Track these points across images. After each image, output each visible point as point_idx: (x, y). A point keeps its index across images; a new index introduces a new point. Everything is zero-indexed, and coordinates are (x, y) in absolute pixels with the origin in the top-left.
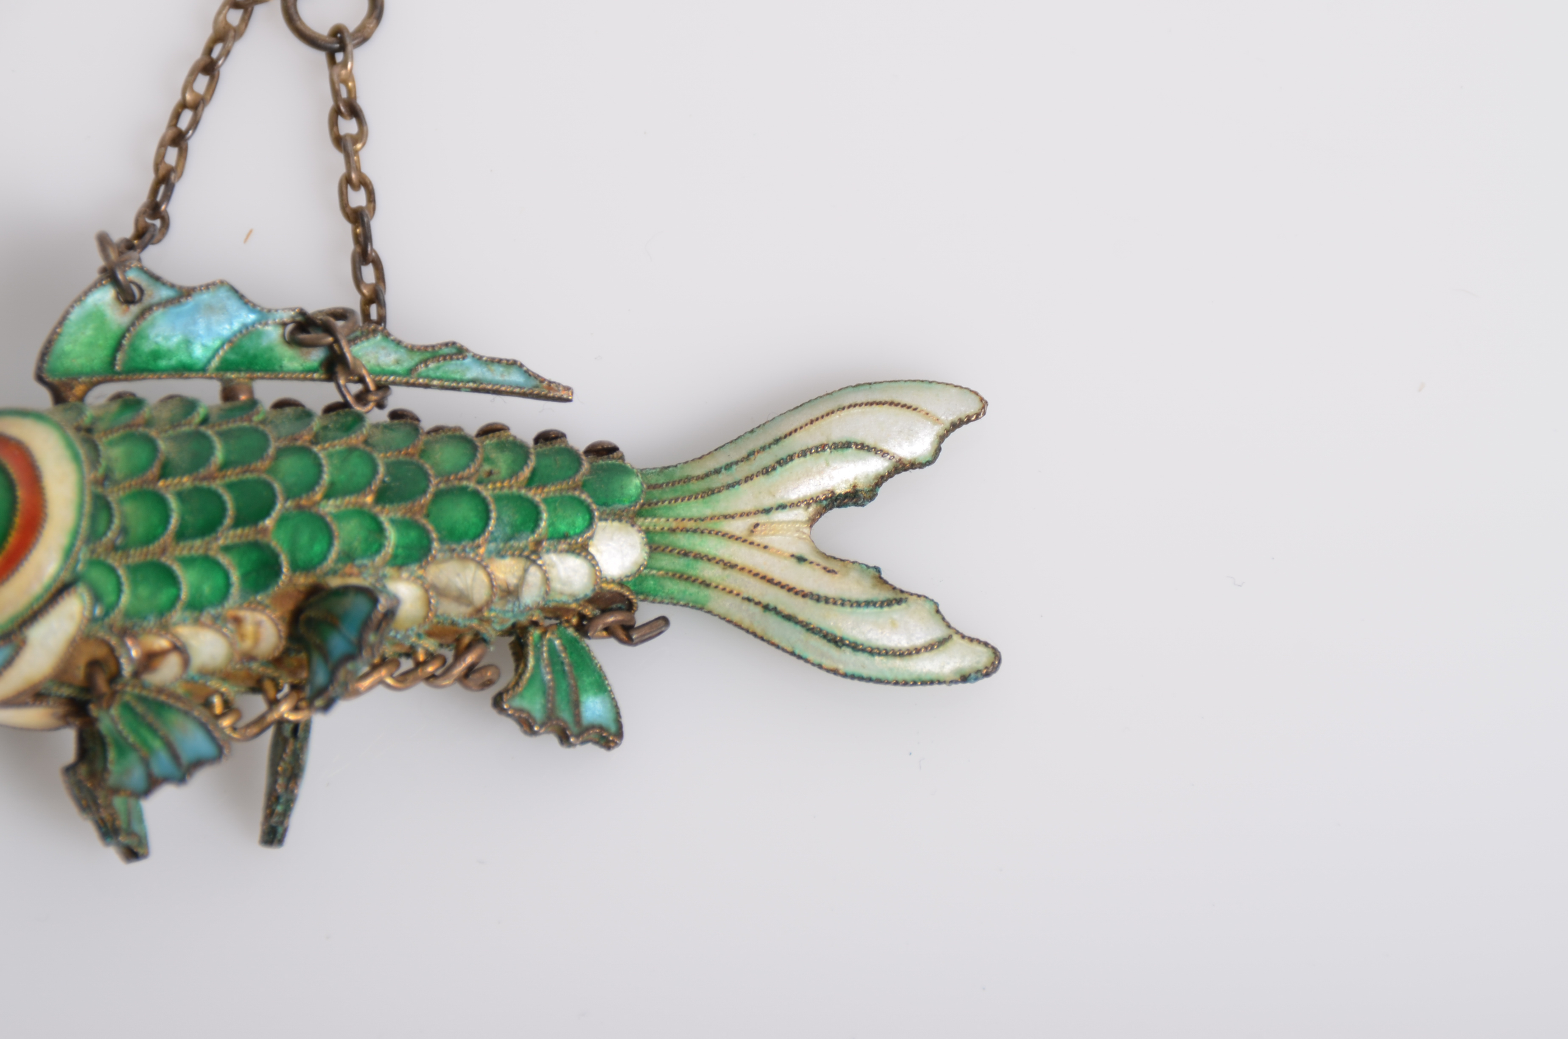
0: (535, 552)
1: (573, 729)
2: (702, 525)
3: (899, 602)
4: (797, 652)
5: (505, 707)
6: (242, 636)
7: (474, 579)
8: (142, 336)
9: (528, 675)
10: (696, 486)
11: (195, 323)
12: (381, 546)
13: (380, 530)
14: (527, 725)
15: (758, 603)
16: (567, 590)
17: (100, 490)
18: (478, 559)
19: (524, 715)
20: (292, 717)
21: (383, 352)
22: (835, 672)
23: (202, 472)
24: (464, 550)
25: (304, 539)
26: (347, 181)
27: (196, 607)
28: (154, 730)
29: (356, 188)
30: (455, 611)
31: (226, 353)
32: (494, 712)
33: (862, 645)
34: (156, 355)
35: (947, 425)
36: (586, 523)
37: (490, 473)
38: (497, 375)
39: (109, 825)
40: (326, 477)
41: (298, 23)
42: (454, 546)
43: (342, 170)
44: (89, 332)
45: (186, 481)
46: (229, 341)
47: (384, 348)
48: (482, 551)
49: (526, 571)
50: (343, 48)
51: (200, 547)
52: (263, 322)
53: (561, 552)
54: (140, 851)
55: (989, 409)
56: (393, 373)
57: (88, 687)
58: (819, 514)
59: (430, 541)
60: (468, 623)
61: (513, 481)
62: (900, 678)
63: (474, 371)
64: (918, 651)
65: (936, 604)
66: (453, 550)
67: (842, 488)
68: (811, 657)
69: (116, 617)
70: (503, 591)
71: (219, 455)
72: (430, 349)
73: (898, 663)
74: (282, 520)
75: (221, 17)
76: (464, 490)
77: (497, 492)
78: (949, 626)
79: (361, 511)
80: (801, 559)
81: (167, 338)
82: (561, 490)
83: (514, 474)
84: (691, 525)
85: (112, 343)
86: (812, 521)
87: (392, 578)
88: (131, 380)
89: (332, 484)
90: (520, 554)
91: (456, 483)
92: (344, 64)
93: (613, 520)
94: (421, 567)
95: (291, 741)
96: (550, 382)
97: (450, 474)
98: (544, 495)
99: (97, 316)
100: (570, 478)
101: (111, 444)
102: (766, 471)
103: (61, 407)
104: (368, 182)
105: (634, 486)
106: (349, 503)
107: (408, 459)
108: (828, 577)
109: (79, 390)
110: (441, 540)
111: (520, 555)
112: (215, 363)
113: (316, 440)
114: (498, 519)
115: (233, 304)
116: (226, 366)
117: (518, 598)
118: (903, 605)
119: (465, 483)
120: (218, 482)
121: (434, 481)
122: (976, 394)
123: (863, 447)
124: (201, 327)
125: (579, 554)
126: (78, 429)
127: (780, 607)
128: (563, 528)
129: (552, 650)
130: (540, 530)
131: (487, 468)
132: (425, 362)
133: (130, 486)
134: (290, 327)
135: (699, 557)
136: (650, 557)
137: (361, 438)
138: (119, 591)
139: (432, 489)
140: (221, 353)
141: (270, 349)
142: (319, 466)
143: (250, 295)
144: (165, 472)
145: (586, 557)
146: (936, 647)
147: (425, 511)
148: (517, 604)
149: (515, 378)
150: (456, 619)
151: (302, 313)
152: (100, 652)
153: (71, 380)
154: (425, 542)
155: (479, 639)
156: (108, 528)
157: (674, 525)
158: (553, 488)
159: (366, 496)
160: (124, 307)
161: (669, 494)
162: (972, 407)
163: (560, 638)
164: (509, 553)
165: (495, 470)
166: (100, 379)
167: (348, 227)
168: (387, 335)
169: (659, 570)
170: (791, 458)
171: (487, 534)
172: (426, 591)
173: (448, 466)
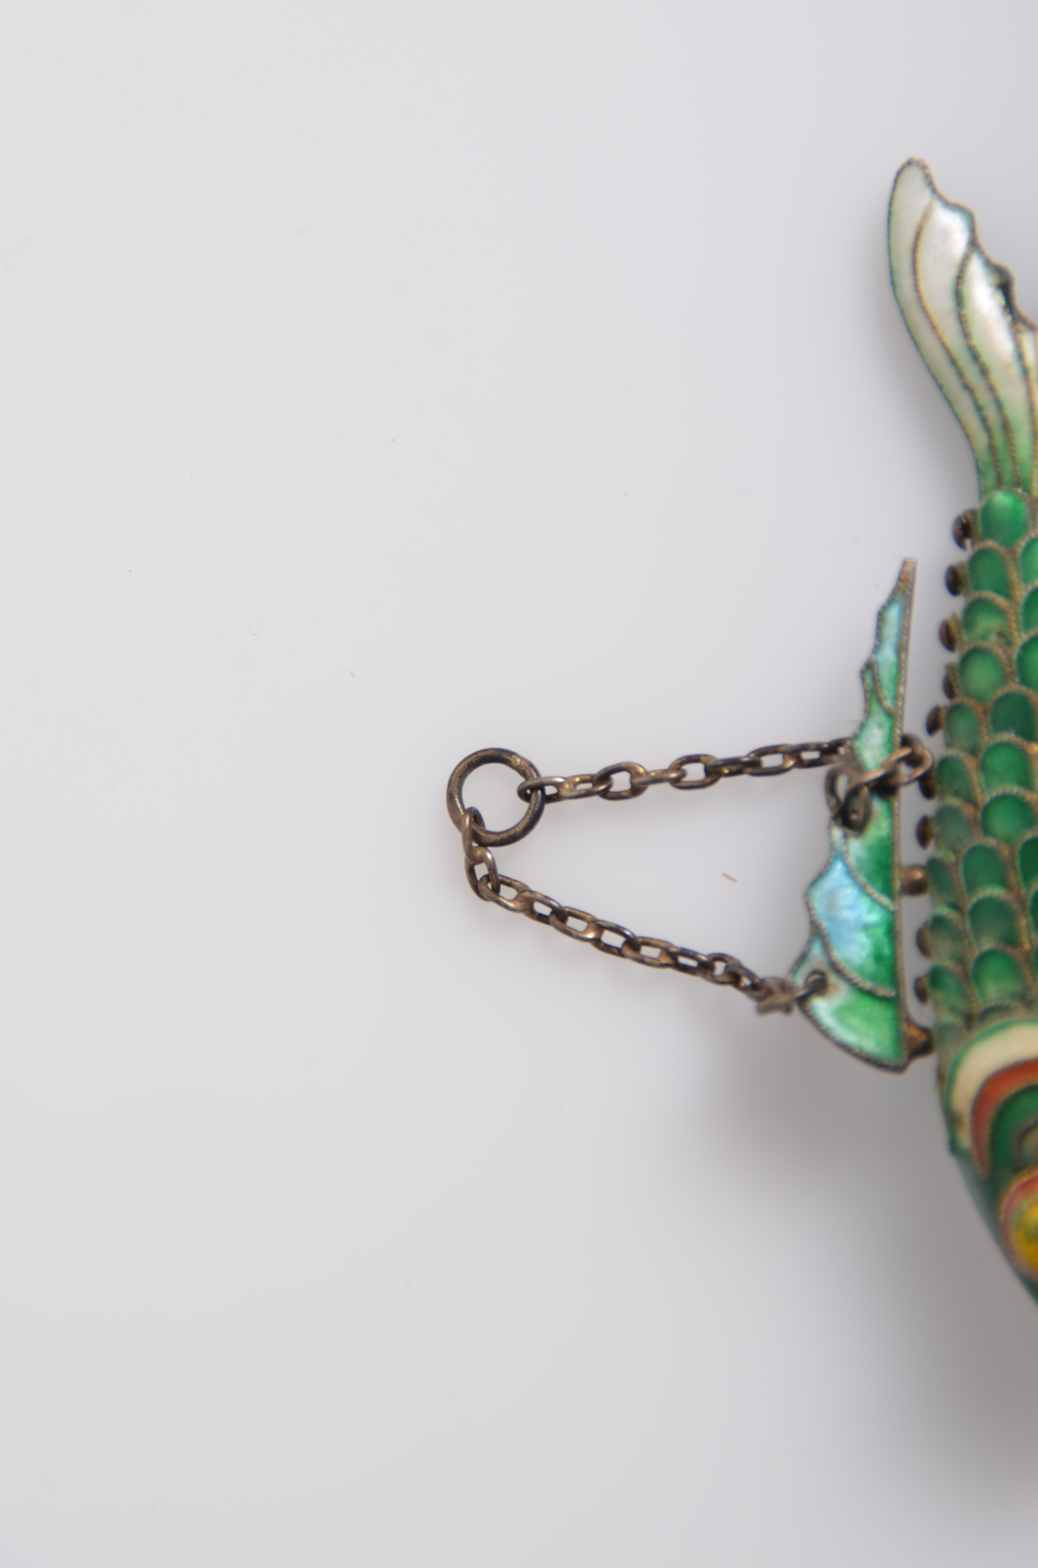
10: (999, 440)
23: (1015, 906)
26: (677, 783)
29: (684, 774)
34: (878, 957)
38: (891, 630)
41: (518, 829)
43: (666, 786)
46: (863, 889)
50: (541, 787)
55: (916, 155)
63: (888, 654)
67: (1000, 299)
71: (996, 892)
75: (511, 905)
91: (1014, 666)
92: (557, 785)
99: (840, 1013)
102: (984, 372)
104: (679, 761)
105: (1002, 499)
109: (914, 1032)
112: (885, 900)
113: (970, 800)
115: (827, 884)
116: (888, 890)
120: (1023, 891)
122: (899, 173)
123: (960, 277)
124: (848, 915)
132: (880, 701)
140: (876, 895)
141: (870, 849)
142: (1003, 798)
144: (1011, 940)
149: (894, 613)
161: (1007, 467)
167: (723, 781)
168: (855, 737)
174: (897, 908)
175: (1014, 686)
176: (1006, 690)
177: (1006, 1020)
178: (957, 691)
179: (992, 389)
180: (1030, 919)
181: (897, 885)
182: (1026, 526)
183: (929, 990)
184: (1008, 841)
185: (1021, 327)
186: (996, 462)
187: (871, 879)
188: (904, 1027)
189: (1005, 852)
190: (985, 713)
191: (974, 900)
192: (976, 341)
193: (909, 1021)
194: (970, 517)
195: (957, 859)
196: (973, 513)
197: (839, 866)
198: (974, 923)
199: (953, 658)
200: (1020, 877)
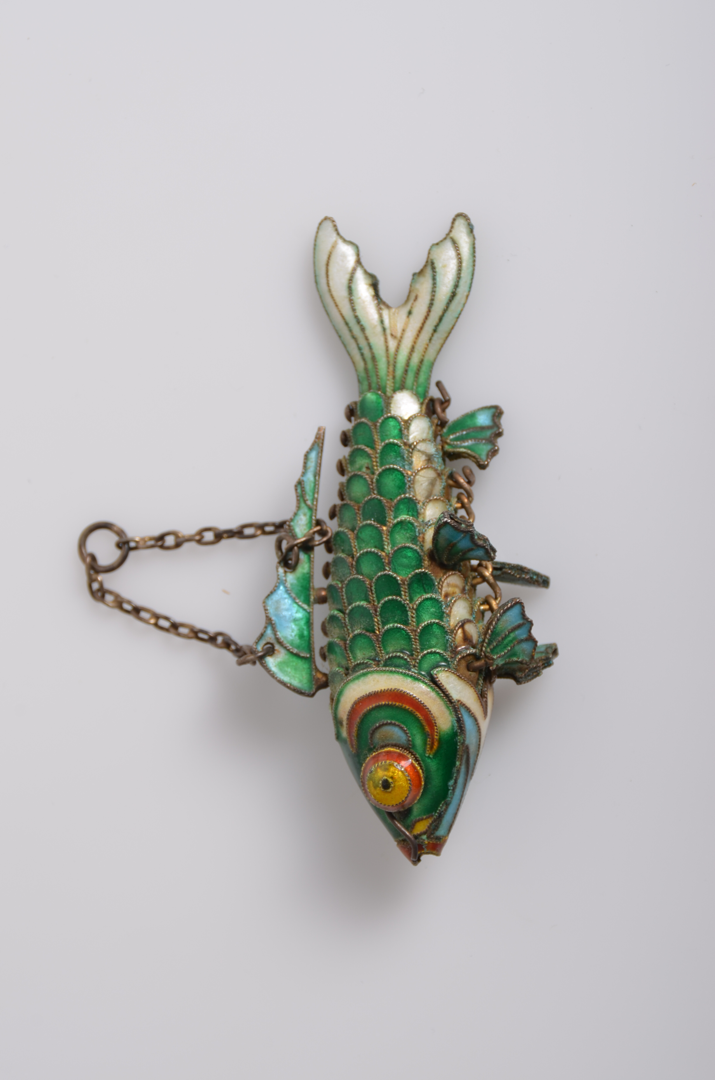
0: (410, 446)
1: (495, 430)
2: (392, 362)
3: (433, 263)
4: (457, 316)
5: (486, 463)
6: (454, 593)
7: (424, 477)
8: (292, 644)
9: (469, 452)
10: (370, 366)
11: (285, 616)
12: (409, 522)
13: (401, 522)
14: (494, 452)
15: (432, 335)
16: (426, 431)
18: (414, 474)
19: (490, 454)
20: (491, 570)
21: (300, 522)
22: (467, 296)
24: (409, 481)
25: (405, 561)
26: (200, 542)
27: (441, 615)
28: (506, 636)
29: (202, 537)
30: (439, 487)
31: (300, 601)
32: (488, 469)
33: (455, 282)
34: (301, 636)
35: (338, 237)
36: (394, 420)
37: (368, 468)
38: (312, 464)
39: (544, 662)
42: (407, 486)
43: (193, 544)
44: (289, 670)
46: (294, 600)
47: (298, 522)
48: (409, 473)
49: (419, 451)
50: (127, 542)
51: (412, 613)
52: (284, 582)
53: (408, 433)
54: (554, 648)
56: (311, 517)
57: (479, 670)
58: (384, 303)
59: (406, 498)
60: (444, 481)
61: (373, 456)
62: (472, 264)
63: (310, 476)
64: (459, 254)
66: (410, 487)
67: (372, 292)
68: (459, 309)
69: (447, 655)
70: (428, 463)
72: (299, 498)
73: (464, 265)
76: (377, 480)
77: (378, 464)
78: (445, 239)
79: (391, 533)
80: (410, 313)
82: (377, 432)
83: (369, 456)
84: (391, 368)
85: (294, 659)
87: (424, 518)
88: (314, 649)
91: (374, 485)
92: (137, 542)
93: (390, 407)
94: (419, 503)
95: (504, 570)
96: (316, 438)
97: (369, 487)
98: (379, 441)
99: (281, 665)
100: (370, 428)
102: (363, 329)
105: (371, 396)
106: (386, 538)
107: (361, 509)
108: (420, 300)
109: (319, 676)
110: (405, 493)
111: (412, 453)
112: (305, 606)
115: (275, 597)
116: (307, 601)
117: (432, 455)
118: (435, 261)
119: (374, 480)
121: (374, 496)
122: (320, 224)
123: (351, 279)
124: (285, 613)
125: (410, 424)
127: (435, 323)
128: (396, 432)
129: (456, 439)
130: (399, 442)
131: (364, 470)
132: (305, 501)
133: (379, 647)
134: (287, 570)
135: (408, 364)
136: (407, 389)
137: (350, 532)
138: (435, 653)
139: (379, 497)
141: (298, 579)
143: (271, 589)
145: (411, 421)
146: (457, 245)
147: (389, 500)
148: (435, 456)
149: (313, 455)
150: (442, 487)
151: (280, 563)
152: (463, 664)
153: (313, 679)
154: (406, 500)
155: (451, 476)
156: (402, 658)
157: (391, 377)
158: (376, 436)
159: (383, 530)
160: (276, 652)
161: (374, 379)
162: (328, 225)
163: (449, 435)
164: (410, 458)
165: (366, 465)
166: (314, 665)
168: (292, 520)
169: (413, 385)
170: (356, 317)
171: (401, 469)
172: (430, 500)
173: (364, 489)
174: (311, 610)
179: (367, 339)
181: (312, 598)
183: (327, 654)
185: (382, 307)
186: (368, 377)
192: (359, 313)
193: (317, 670)
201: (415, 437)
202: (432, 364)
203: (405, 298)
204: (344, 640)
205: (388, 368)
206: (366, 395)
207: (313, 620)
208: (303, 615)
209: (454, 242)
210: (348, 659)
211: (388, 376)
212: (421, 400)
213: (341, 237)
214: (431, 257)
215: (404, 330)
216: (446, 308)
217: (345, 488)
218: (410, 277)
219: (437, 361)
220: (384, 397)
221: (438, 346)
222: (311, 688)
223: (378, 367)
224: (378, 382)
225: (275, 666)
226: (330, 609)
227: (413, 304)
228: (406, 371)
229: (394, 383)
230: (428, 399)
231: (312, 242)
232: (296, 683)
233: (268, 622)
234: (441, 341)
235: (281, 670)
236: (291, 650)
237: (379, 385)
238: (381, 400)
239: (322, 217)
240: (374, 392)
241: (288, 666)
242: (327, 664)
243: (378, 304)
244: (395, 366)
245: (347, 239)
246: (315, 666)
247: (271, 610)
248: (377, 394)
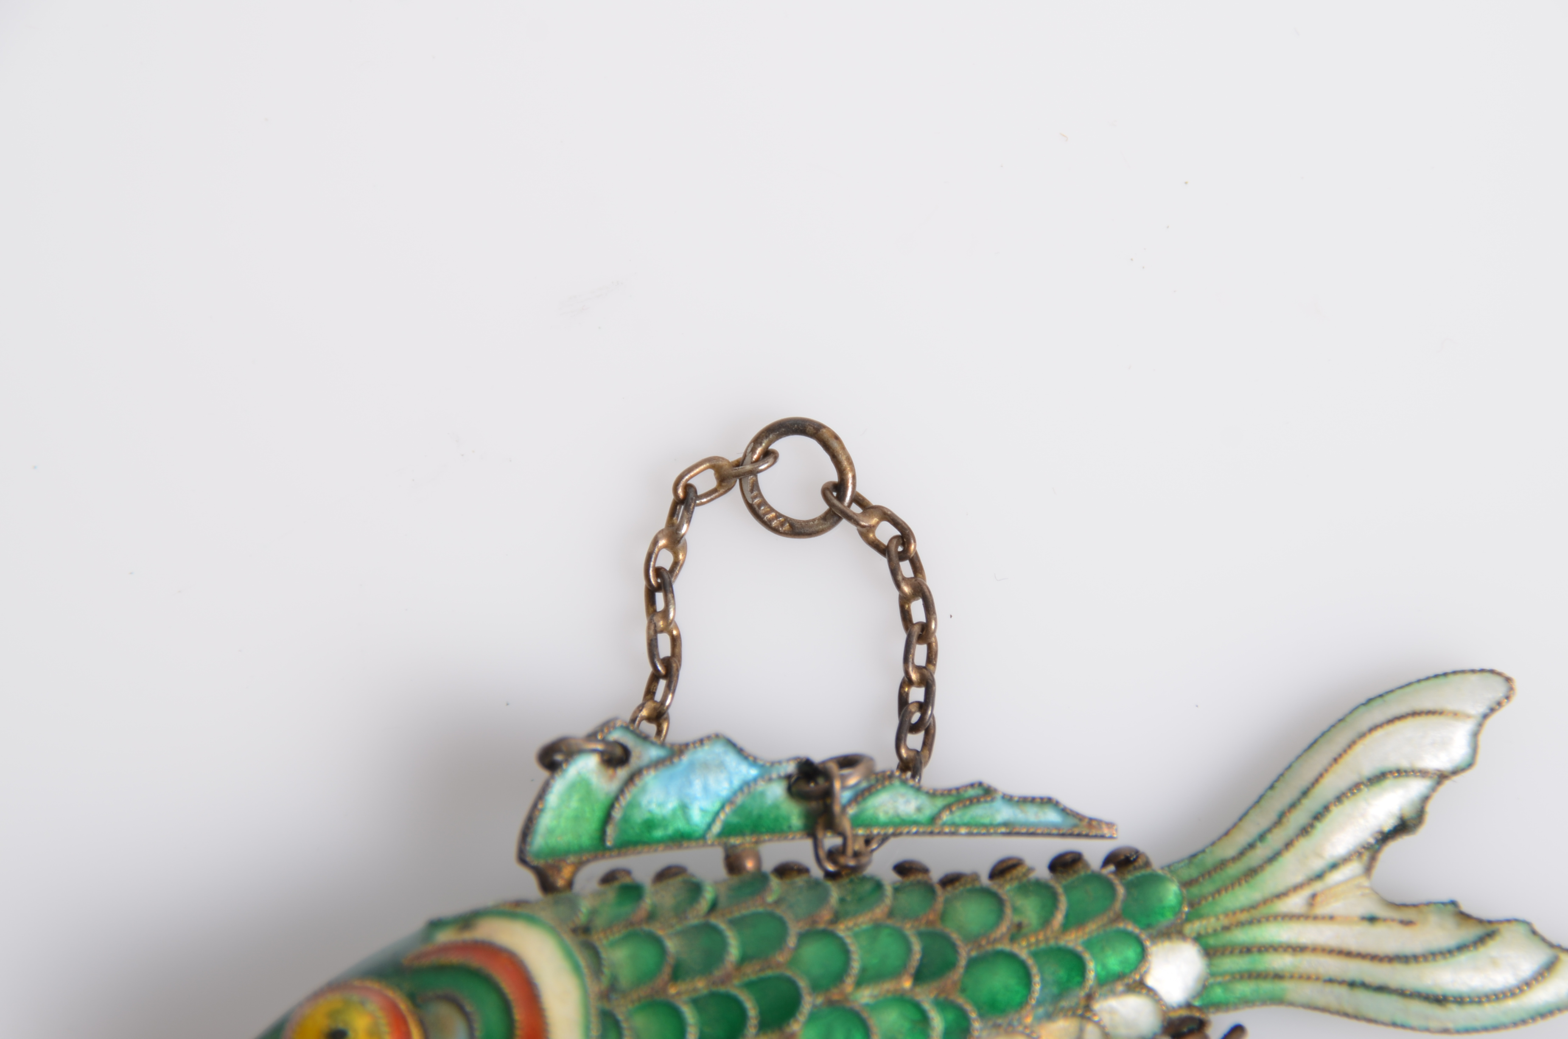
0: (1088, 1008)
2: (1256, 913)
3: (1491, 935)
8: (632, 805)
10: (1234, 870)
11: (690, 784)
15: (1341, 982)
17: (607, 1006)
18: (1028, 1031)
22: (1446, 1031)
23: (718, 973)
34: (650, 824)
40: (856, 966)
42: (1000, 1021)
44: (574, 803)
45: (701, 985)
46: (729, 801)
55: (1517, 684)
58: (1373, 859)
65: (1528, 924)
67: (1388, 824)
68: (1414, 1022)
71: (734, 952)
73: (1511, 1003)
74: (813, 1017)
77: (1033, 948)
78: (1551, 945)
79: (901, 999)
80: (1372, 919)
81: (661, 805)
84: (1244, 917)
86: (1368, 870)
88: (625, 854)
89: (863, 970)
90: (1072, 1012)
91: (989, 948)
99: (582, 785)
101: (613, 945)
102: (1305, 831)
103: (550, 897)
105: (1171, 892)
108: (1407, 931)
109: (567, 872)
112: (716, 828)
113: (837, 918)
114: (1043, 980)
115: (731, 760)
116: (728, 831)
122: (1492, 672)
123: (1400, 773)
124: (697, 785)
125: (1139, 993)
126: (575, 931)
136: (1209, 965)
142: (846, 952)
144: (677, 973)
153: (557, 858)
157: (1224, 921)
161: (1207, 887)
162: (1498, 690)
165: (1025, 921)
169: (1223, 974)
170: (1326, 809)
174: (709, 842)
175: (964, 954)
176: (959, 943)
177: (585, 971)
178: (949, 888)
179: (1288, 845)
180: (705, 992)
181: (735, 841)
182: (1149, 926)
183: (616, 884)
184: (793, 962)
185: (1366, 857)
186: (1208, 873)
187: (740, 810)
188: (572, 859)
189: (781, 958)
190: (929, 923)
191: (723, 926)
192: (1335, 810)
193: (579, 865)
194: (1140, 862)
195: (770, 905)
196: (1147, 864)
197: (753, 772)
198: (696, 928)
199: (985, 880)
200: (753, 977)
201: (1112, 1011)
202: (1278, 1001)
203: (1398, 900)
204: (651, 917)
205: (1242, 910)
206: (1171, 881)
207: (688, 847)
208: (697, 825)
209: (1548, 969)
210: (609, 928)
211: (1226, 915)
212: (1197, 1003)
213: (1480, 725)
214: (1504, 928)
215: (1332, 918)
216: (1408, 993)
217: (969, 886)
218: (1445, 897)
219: (1291, 1009)
220: (1179, 921)
221: (1321, 1001)
222: (538, 855)
223: (1237, 888)
224: (1206, 898)
225: (579, 774)
226: (716, 883)
227: (1393, 920)
228: (1247, 950)
229: (1215, 932)
230: (1203, 1017)
231: (1449, 669)
232: (546, 821)
233: (676, 748)
234: (1334, 1004)
235: (572, 787)
236: (617, 805)
237: (1199, 903)
238: (1170, 916)
239: (1508, 674)
240: (1183, 898)
241: (581, 800)
242: (594, 885)
243: (1368, 847)
244: (1250, 922)
245: (1482, 738)
246: (588, 861)
247: (702, 754)
248: (1181, 904)
